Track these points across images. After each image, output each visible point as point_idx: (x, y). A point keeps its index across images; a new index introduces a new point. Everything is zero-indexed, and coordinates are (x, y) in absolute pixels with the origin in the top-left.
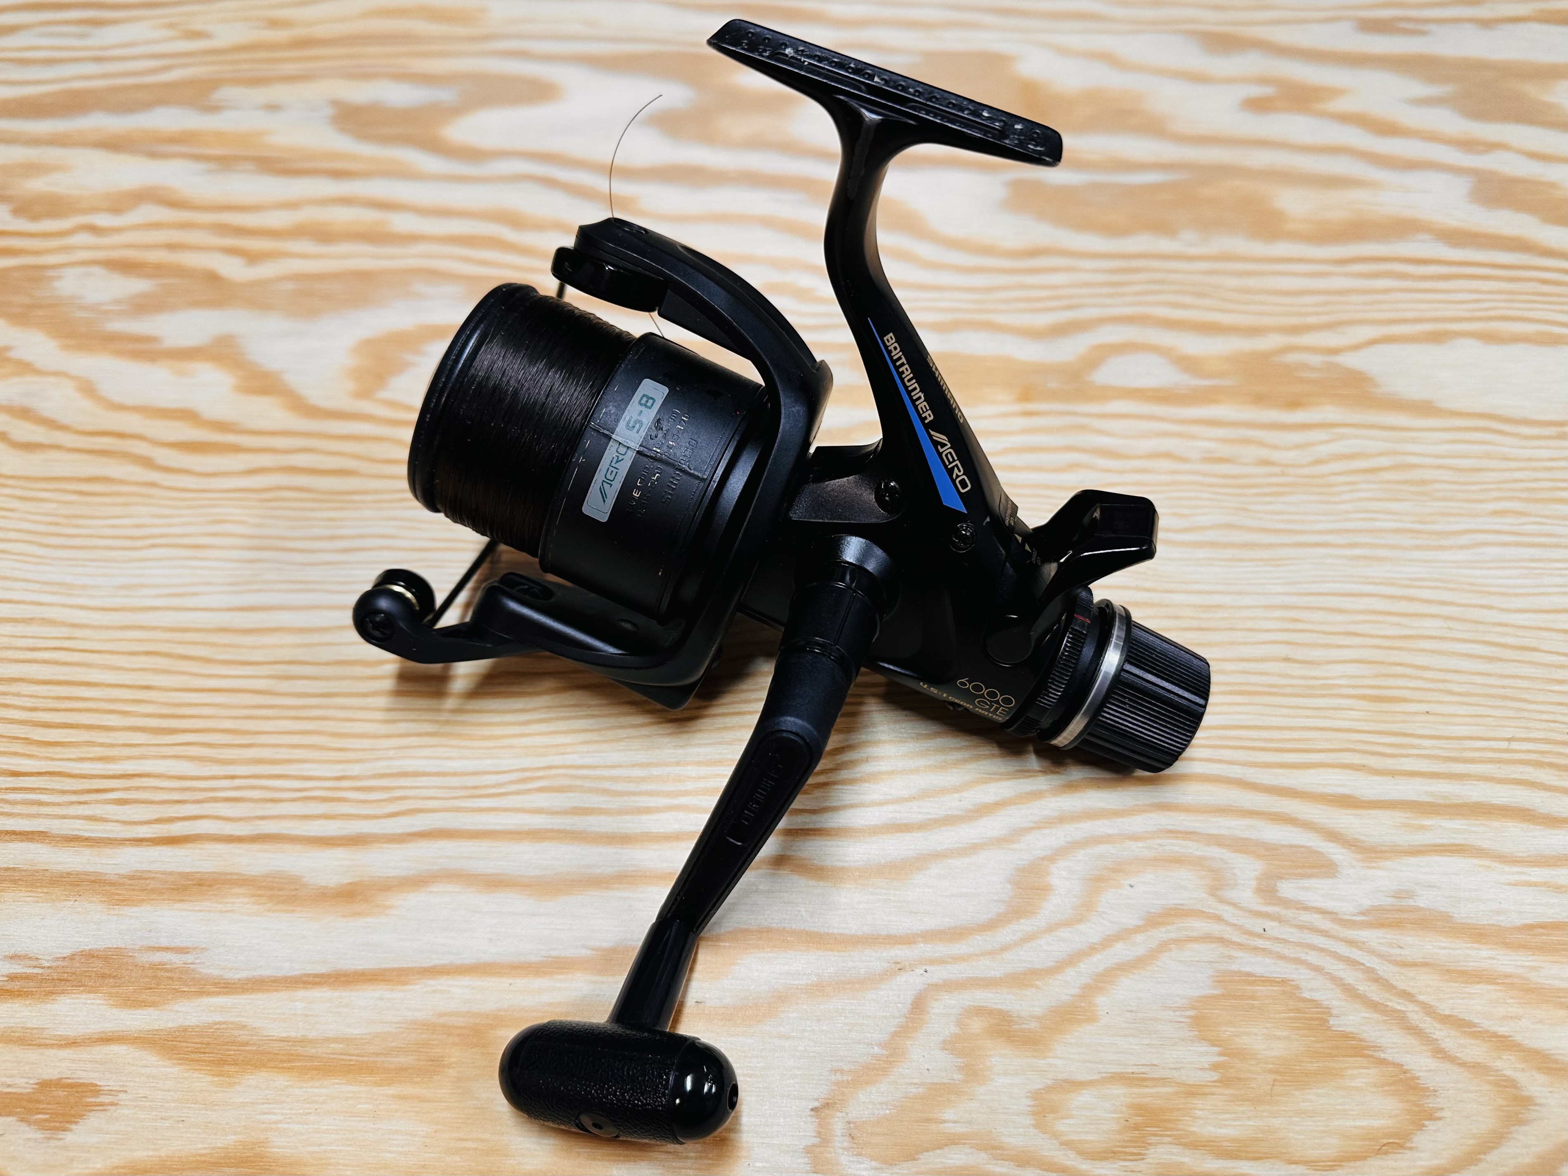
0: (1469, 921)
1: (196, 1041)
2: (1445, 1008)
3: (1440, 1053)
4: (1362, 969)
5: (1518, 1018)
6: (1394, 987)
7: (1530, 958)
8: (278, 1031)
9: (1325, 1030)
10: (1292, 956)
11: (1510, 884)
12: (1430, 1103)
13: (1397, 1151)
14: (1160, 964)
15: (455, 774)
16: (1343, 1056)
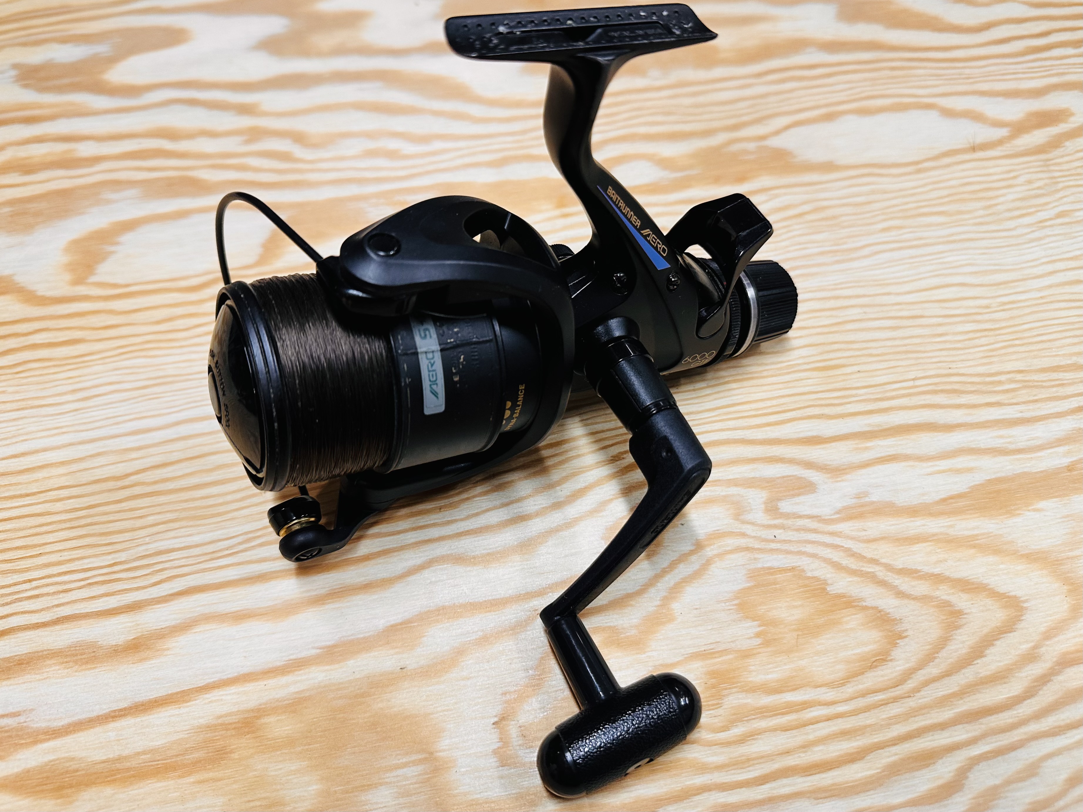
0: (905, 504)
1: (39, 777)
2: (899, 564)
3: (901, 594)
4: (842, 550)
5: (946, 560)
6: (865, 557)
7: (948, 520)
8: (100, 756)
9: (825, 595)
10: (796, 550)
11: (928, 475)
12: (899, 628)
13: (883, 664)
14: (711, 573)
15: (197, 546)
16: (839, 610)
